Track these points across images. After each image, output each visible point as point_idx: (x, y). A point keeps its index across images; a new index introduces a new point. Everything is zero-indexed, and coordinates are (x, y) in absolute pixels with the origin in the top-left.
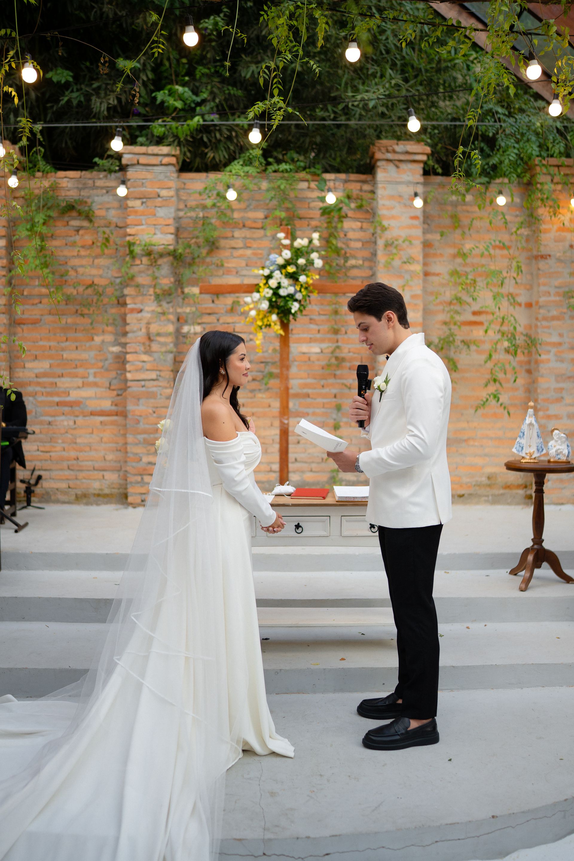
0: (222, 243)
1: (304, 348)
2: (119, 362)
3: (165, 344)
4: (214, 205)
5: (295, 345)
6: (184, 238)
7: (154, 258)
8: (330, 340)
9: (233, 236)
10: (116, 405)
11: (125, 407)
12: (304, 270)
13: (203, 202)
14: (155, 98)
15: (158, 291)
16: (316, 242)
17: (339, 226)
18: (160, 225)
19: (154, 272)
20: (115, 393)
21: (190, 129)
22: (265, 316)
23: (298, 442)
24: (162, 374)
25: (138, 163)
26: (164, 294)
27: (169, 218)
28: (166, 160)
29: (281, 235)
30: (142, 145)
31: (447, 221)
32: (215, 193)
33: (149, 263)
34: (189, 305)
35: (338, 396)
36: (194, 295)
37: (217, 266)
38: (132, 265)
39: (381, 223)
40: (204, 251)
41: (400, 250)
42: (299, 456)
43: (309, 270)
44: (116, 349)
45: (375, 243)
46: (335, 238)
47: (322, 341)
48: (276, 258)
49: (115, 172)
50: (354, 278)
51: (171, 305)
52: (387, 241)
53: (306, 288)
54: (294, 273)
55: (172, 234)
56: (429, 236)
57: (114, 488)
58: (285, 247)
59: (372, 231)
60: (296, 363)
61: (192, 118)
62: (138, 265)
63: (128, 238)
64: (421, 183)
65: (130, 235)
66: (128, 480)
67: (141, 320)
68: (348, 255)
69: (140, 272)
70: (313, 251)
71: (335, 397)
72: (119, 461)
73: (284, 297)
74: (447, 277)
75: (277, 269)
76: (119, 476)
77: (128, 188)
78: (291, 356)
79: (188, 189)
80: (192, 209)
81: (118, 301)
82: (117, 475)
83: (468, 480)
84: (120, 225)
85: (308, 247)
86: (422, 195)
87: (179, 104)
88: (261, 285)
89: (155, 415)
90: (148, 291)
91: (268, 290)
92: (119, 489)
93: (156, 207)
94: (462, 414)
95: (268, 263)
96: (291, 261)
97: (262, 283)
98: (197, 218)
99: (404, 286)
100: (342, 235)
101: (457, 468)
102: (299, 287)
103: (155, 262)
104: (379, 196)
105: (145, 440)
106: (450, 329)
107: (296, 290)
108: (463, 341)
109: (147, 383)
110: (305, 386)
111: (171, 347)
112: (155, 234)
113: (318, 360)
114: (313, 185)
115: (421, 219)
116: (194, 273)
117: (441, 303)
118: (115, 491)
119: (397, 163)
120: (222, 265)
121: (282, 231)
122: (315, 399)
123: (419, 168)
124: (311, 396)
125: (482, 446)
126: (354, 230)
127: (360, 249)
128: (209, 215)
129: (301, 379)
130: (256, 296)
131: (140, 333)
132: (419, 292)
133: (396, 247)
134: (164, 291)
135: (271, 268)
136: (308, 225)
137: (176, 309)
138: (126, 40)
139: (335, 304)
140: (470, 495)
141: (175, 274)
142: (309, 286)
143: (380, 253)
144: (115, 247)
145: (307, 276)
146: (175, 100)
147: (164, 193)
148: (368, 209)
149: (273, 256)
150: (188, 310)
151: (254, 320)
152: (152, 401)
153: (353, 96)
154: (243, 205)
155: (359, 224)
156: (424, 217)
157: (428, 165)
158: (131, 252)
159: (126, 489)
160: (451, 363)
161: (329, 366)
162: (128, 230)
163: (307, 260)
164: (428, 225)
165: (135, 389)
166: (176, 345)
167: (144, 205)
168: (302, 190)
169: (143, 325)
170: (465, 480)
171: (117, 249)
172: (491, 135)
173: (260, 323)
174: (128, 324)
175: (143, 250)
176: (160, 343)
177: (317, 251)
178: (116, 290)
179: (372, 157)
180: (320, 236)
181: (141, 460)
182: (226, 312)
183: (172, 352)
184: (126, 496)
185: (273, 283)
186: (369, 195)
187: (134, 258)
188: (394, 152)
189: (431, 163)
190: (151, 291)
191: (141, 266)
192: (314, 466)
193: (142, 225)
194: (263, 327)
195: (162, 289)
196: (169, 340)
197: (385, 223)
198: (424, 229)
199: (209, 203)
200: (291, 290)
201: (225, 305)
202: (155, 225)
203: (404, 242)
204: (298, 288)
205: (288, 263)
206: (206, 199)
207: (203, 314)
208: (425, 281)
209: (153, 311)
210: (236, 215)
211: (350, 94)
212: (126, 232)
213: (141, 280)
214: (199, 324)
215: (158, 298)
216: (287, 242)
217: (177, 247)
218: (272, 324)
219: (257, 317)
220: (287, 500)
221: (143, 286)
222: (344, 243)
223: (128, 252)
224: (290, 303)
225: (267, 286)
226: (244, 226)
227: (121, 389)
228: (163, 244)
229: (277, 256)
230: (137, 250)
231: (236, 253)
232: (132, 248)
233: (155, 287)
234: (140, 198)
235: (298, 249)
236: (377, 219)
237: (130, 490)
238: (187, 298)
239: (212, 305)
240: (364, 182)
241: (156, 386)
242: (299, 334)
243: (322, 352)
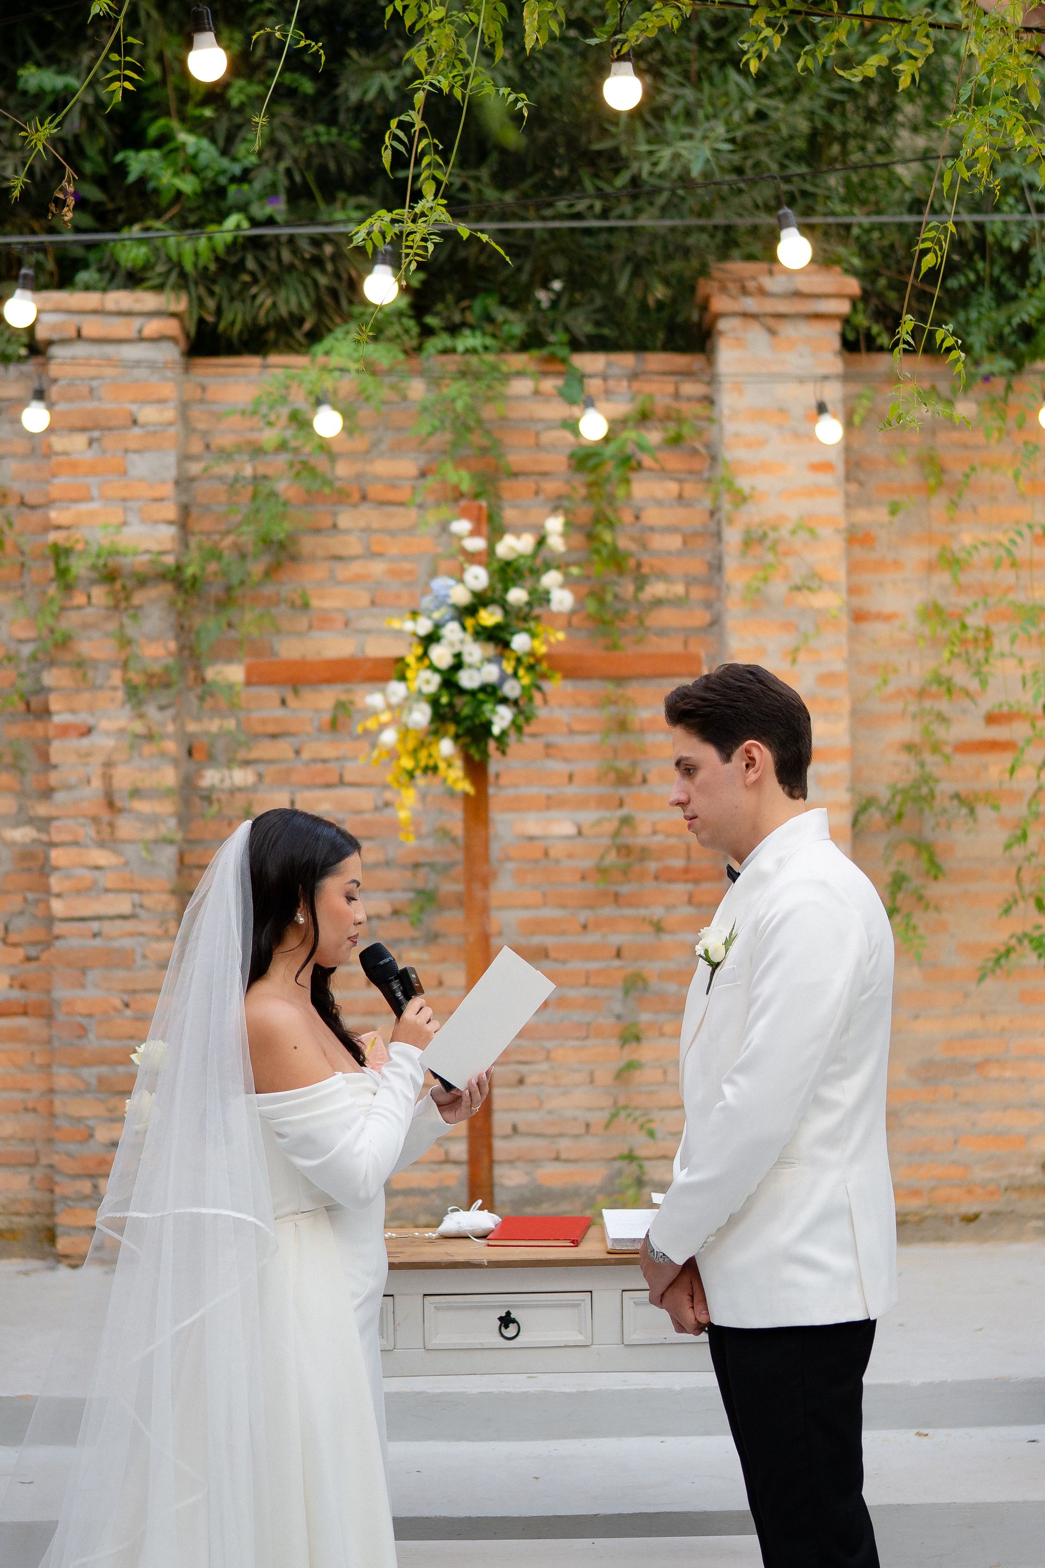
0: (308, 544)
1: (532, 824)
2: (29, 870)
3: (154, 820)
4: (282, 446)
5: (508, 816)
6: (202, 533)
7: (124, 587)
8: (602, 802)
9: (335, 526)
10: (23, 987)
11: (48, 992)
12: (525, 619)
13: (254, 436)
14: (122, 170)
15: (137, 678)
16: (556, 543)
17: (621, 492)
18: (138, 499)
19: (122, 626)
20: (20, 953)
21: (213, 250)
22: (422, 744)
23: (521, 1082)
24: (148, 901)
25: (79, 335)
26: (149, 686)
27: (163, 482)
28: (153, 327)
29: (462, 526)
30: (87, 288)
31: (910, 475)
32: (285, 411)
33: (110, 602)
34: (216, 712)
35: (625, 953)
36: (231, 687)
37: (293, 605)
38: (63, 609)
39: (731, 483)
40: (257, 568)
41: (786, 554)
42: (524, 1119)
43: (537, 618)
44: (22, 834)
45: (718, 536)
46: (611, 525)
47: (580, 803)
48: (450, 587)
49: (20, 359)
50: (663, 632)
51: (170, 713)
52: (747, 532)
53: (531, 668)
54: (498, 627)
55: (171, 523)
56: (862, 516)
57: (18, 1214)
58: (473, 558)
59: (707, 503)
60: (510, 866)
61: (221, 217)
62: (79, 608)
63: (53, 536)
64: (837, 377)
65: (58, 528)
66: (58, 1190)
67: (88, 755)
68: (645, 570)
69: (85, 626)
70: (548, 567)
71: (618, 954)
72: (33, 1141)
73: (473, 693)
74: (912, 623)
75: (452, 619)
76: (32, 1179)
77: (50, 407)
78: (495, 850)
79: (214, 402)
80: (225, 454)
81: (28, 704)
82: (26, 1178)
83: (988, 1174)
84: (31, 499)
85: (535, 554)
86: (840, 408)
87: (188, 184)
88: (411, 660)
89: (128, 1013)
90: (108, 677)
91: (427, 674)
92: (31, 1215)
93: (126, 451)
94: (966, 995)
95: (426, 602)
96: (489, 594)
97: (411, 654)
98: (236, 479)
99: (796, 650)
100: (627, 517)
101: (956, 1142)
102: (513, 663)
103: (128, 598)
104: (726, 412)
105: (101, 1080)
106: (922, 765)
107: (502, 672)
108: (956, 796)
109: (107, 927)
110: (538, 926)
111: (170, 827)
112: (124, 524)
113: (570, 856)
114: (549, 385)
115: (840, 468)
116: (230, 625)
117: (899, 694)
118: (22, 1222)
119: (771, 322)
120: (306, 606)
121: (464, 514)
122: (564, 962)
123: (830, 334)
124: (552, 954)
125: (1023, 1080)
126: (659, 503)
127: (679, 553)
128: (270, 471)
129: (526, 907)
130: (397, 690)
131: (86, 792)
132: (839, 666)
133: (774, 547)
134: (151, 676)
135: (437, 615)
136: (537, 493)
137: (183, 725)
138: (49, 18)
139: (615, 703)
140: (995, 1214)
141: (181, 630)
142: (539, 660)
143: (731, 563)
144: (20, 559)
145: (533, 635)
146: (176, 174)
147: (148, 414)
148: (698, 446)
149: (441, 584)
150: (214, 726)
151: (394, 755)
152: (121, 974)
153: (651, 153)
154: (359, 444)
155: (673, 487)
156: (847, 462)
157: (856, 329)
158: (62, 573)
159: (51, 1215)
160: (925, 856)
161: (602, 871)
162: (55, 515)
163: (532, 592)
164: (861, 484)
165: (74, 942)
166: (184, 820)
167: (95, 446)
168: (518, 398)
169: (95, 771)
170: (980, 1174)
171: (23, 565)
172: (1016, 246)
173: (407, 763)
174: (55, 767)
175: (94, 567)
176: (140, 817)
177: (558, 568)
178: (22, 676)
179: (704, 307)
180: (567, 524)
181: (91, 1136)
182: (320, 730)
183: (171, 842)
184: (51, 1235)
185: (441, 655)
186: (699, 409)
187: (68, 588)
188: (762, 292)
189: (862, 320)
190: (116, 677)
191: (89, 610)
192: (563, 1144)
193: (91, 499)
194: (418, 773)
195: (144, 671)
196: (166, 808)
197: (744, 483)
198: (847, 495)
199: (270, 437)
200: (490, 673)
201: (317, 711)
202: (124, 500)
203: (793, 532)
204: (508, 667)
205: (480, 601)
206: (260, 430)
207: (256, 736)
208: (853, 637)
209: (122, 731)
210: (342, 469)
211: (643, 148)
212: (48, 519)
213: (88, 647)
214: (246, 763)
215: (133, 693)
216: (477, 544)
217: (185, 560)
218: (442, 766)
219: (400, 748)
220: (478, 1251)
221: (95, 663)
222: (633, 539)
223: (52, 572)
224: (487, 707)
225: (426, 662)
226: (364, 498)
227: (35, 943)
228: (147, 551)
229: (451, 582)
230: (79, 567)
231: (343, 572)
232: (63, 564)
233: (125, 665)
234: (83, 429)
235: (508, 564)
236: (721, 471)
237: (63, 1219)
238: (212, 695)
239: (280, 712)
240: (687, 374)
241: (131, 935)
242: (516, 786)
243: (580, 833)
